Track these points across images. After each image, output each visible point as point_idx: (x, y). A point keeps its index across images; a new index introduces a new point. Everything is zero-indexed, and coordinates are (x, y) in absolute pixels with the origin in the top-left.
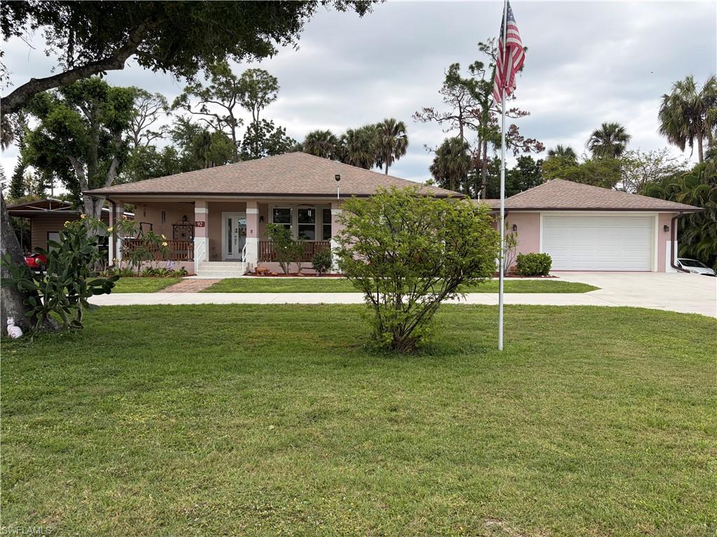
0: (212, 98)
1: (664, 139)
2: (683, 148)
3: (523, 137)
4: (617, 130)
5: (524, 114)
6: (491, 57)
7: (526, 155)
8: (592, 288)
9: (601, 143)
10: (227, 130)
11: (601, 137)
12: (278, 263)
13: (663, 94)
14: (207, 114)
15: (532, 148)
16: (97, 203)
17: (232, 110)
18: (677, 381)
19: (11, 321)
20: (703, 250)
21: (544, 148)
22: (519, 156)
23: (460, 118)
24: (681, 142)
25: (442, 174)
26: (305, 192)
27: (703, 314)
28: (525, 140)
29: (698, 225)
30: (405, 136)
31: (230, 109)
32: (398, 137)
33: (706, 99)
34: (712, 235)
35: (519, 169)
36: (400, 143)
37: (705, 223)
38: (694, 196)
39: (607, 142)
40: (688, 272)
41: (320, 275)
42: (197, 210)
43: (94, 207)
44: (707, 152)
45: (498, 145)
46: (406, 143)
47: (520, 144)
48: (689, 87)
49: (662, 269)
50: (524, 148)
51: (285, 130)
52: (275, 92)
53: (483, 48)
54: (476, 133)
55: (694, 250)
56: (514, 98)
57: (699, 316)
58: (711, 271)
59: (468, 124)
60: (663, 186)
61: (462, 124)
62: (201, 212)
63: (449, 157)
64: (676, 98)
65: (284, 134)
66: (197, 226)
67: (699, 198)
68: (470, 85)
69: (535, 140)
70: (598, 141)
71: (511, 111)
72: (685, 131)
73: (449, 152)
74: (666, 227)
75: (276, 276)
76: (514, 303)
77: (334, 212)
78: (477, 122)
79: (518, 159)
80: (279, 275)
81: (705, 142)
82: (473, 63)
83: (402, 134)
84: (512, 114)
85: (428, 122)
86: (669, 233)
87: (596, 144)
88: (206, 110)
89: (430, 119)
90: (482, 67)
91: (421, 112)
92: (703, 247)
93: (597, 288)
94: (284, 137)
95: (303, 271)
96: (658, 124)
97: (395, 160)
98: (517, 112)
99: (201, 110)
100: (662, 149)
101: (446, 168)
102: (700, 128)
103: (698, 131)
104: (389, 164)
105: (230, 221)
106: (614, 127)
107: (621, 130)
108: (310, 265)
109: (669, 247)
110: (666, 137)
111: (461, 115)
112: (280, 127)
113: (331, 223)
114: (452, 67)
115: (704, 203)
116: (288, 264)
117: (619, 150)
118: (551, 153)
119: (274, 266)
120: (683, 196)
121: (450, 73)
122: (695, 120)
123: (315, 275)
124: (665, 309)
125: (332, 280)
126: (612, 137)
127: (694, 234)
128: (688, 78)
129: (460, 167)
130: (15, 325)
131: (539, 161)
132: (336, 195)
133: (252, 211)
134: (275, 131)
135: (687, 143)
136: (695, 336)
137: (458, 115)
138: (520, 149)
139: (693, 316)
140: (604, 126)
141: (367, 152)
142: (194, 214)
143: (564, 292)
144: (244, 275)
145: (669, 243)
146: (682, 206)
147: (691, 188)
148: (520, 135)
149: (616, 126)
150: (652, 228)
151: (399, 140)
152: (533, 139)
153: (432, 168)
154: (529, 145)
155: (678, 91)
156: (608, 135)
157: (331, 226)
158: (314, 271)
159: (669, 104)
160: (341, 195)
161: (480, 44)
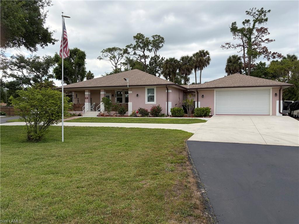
0: (137, 49)
3: (271, 52)
5: (272, 41)
6: (252, 16)
7: (274, 60)
10: (143, 60)
14: (136, 55)
15: (276, 56)
17: (144, 52)
21: (282, 56)
22: (270, 61)
23: (243, 46)
30: (209, 57)
31: (143, 52)
46: (209, 59)
47: (270, 55)
49: (274, 114)
50: (273, 57)
51: (164, 58)
52: (162, 43)
53: (248, 13)
62: (87, 94)
66: (86, 99)
68: (242, 31)
69: (277, 53)
71: (266, 40)
74: (276, 94)
75: (105, 116)
77: (129, 92)
82: (244, 20)
83: (208, 56)
85: (229, 49)
86: (278, 97)
88: (136, 53)
89: (229, 47)
90: (249, 22)
91: (225, 45)
95: (115, 115)
98: (269, 40)
99: (134, 54)
108: (117, 112)
111: (243, 44)
112: (163, 57)
114: (233, 24)
121: (232, 27)
132: (127, 86)
134: (160, 59)
138: (270, 58)
142: (85, 94)
144: (97, 116)
145: (278, 102)
146: (284, 84)
148: (269, 51)
154: (274, 55)
161: (247, 12)
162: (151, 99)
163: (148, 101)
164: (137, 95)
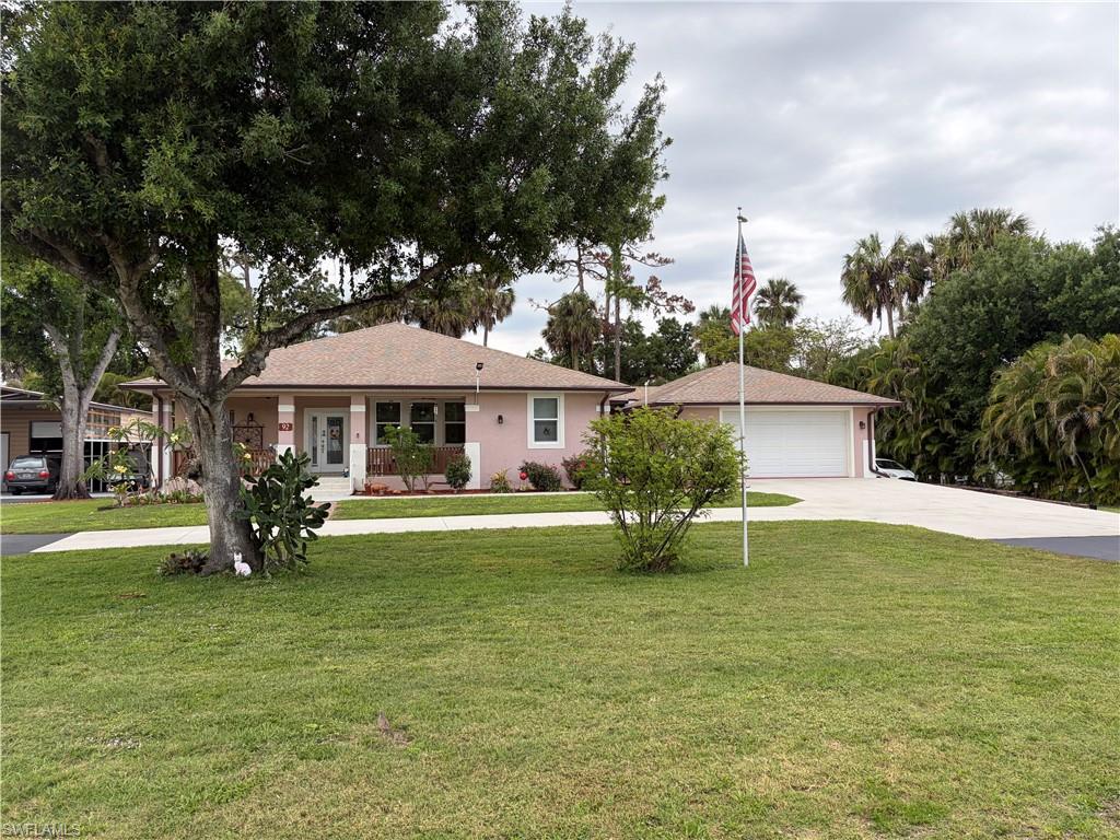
1: (848, 309)
2: (870, 320)
3: (666, 293)
4: (787, 288)
5: (667, 261)
7: (669, 316)
8: (795, 501)
9: (767, 305)
11: (768, 297)
12: (400, 478)
13: (845, 254)
15: (679, 307)
16: (85, 392)
18: (909, 581)
19: (238, 557)
20: (900, 448)
21: (694, 309)
22: (659, 317)
23: (579, 263)
24: (867, 313)
25: (560, 342)
26: (431, 383)
27: (915, 525)
28: (669, 296)
29: (892, 417)
30: (510, 290)
32: (500, 290)
33: (895, 263)
34: (909, 431)
35: (660, 335)
36: (504, 300)
37: (901, 415)
38: (887, 382)
39: (775, 303)
40: (886, 476)
41: (459, 492)
42: (281, 408)
43: (80, 398)
44: (899, 328)
45: (636, 306)
46: (513, 298)
47: (662, 302)
48: (874, 246)
49: (860, 475)
50: (668, 308)
51: (326, 273)
54: (603, 284)
55: (890, 448)
56: (652, 238)
57: (912, 527)
58: (911, 474)
59: (589, 271)
60: (851, 368)
61: (581, 271)
62: (286, 410)
63: (570, 320)
64: (860, 260)
65: (326, 280)
66: (281, 429)
67: (892, 385)
69: (682, 298)
70: (763, 302)
71: (650, 256)
72: (871, 301)
73: (570, 313)
74: (861, 424)
75: (400, 494)
76: (725, 520)
77: (468, 409)
78: (603, 271)
79: (658, 322)
80: (404, 493)
81: (896, 314)
84: (651, 261)
86: (866, 431)
87: (761, 305)
92: (900, 444)
93: (799, 500)
94: (327, 285)
95: (435, 487)
96: (840, 290)
97: (497, 322)
98: (658, 258)
100: (844, 317)
101: (566, 334)
102: (889, 297)
103: (886, 299)
104: (488, 328)
105: (315, 419)
106: (783, 284)
107: (792, 289)
108: (442, 478)
109: (866, 448)
110: (850, 305)
111: (580, 259)
113: (464, 420)
115: (899, 391)
116: (414, 478)
117: (790, 314)
118: (704, 316)
119: (395, 482)
120: (872, 383)
122: (882, 287)
123: (452, 492)
124: (878, 521)
125: (484, 498)
126: (781, 298)
127: (889, 427)
128: (872, 236)
129: (585, 335)
130: (243, 562)
131: (686, 325)
132: (475, 388)
133: (358, 409)
135: (875, 314)
136: (913, 546)
137: (576, 259)
138: (662, 309)
139: (906, 527)
140: (771, 282)
141: (459, 311)
142: (277, 412)
143: (766, 505)
144: (353, 494)
145: (866, 442)
146: (878, 399)
147: (882, 372)
148: (663, 290)
149: (785, 284)
150: (846, 424)
151: (504, 295)
152: (679, 296)
153: (545, 333)
154: (675, 304)
155: (863, 251)
156: (777, 295)
157: (464, 426)
158: (448, 487)
159: (852, 266)
160: (480, 388)
162: (547, 431)
163: (536, 440)
164: (500, 418)
